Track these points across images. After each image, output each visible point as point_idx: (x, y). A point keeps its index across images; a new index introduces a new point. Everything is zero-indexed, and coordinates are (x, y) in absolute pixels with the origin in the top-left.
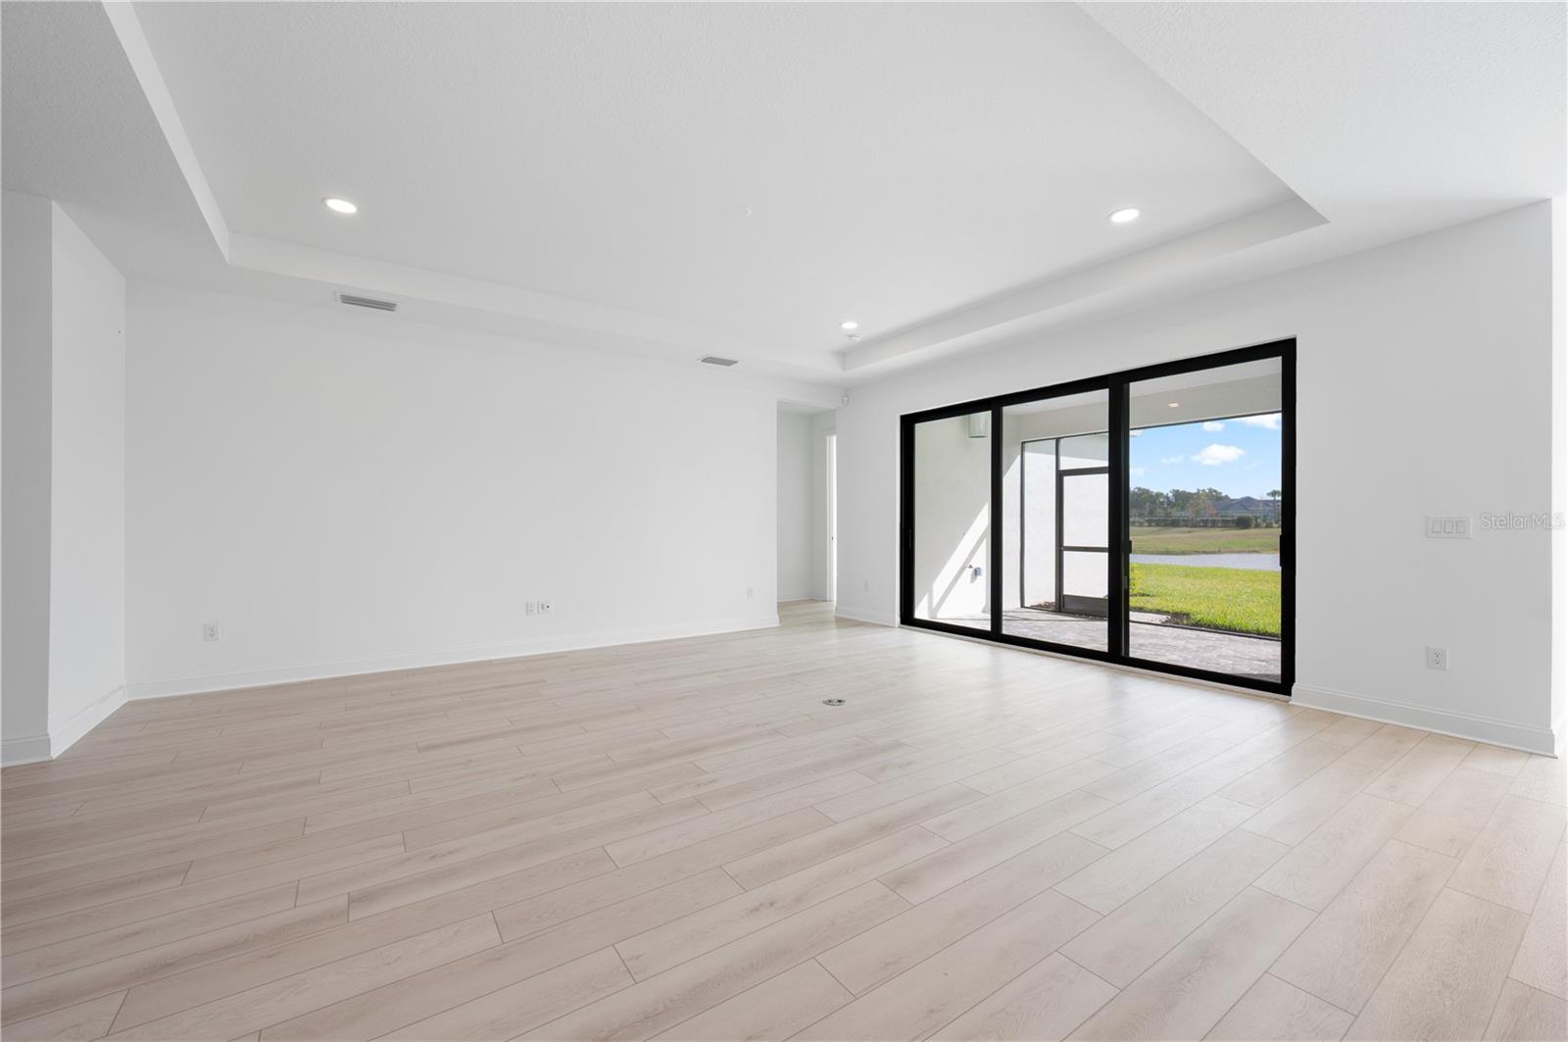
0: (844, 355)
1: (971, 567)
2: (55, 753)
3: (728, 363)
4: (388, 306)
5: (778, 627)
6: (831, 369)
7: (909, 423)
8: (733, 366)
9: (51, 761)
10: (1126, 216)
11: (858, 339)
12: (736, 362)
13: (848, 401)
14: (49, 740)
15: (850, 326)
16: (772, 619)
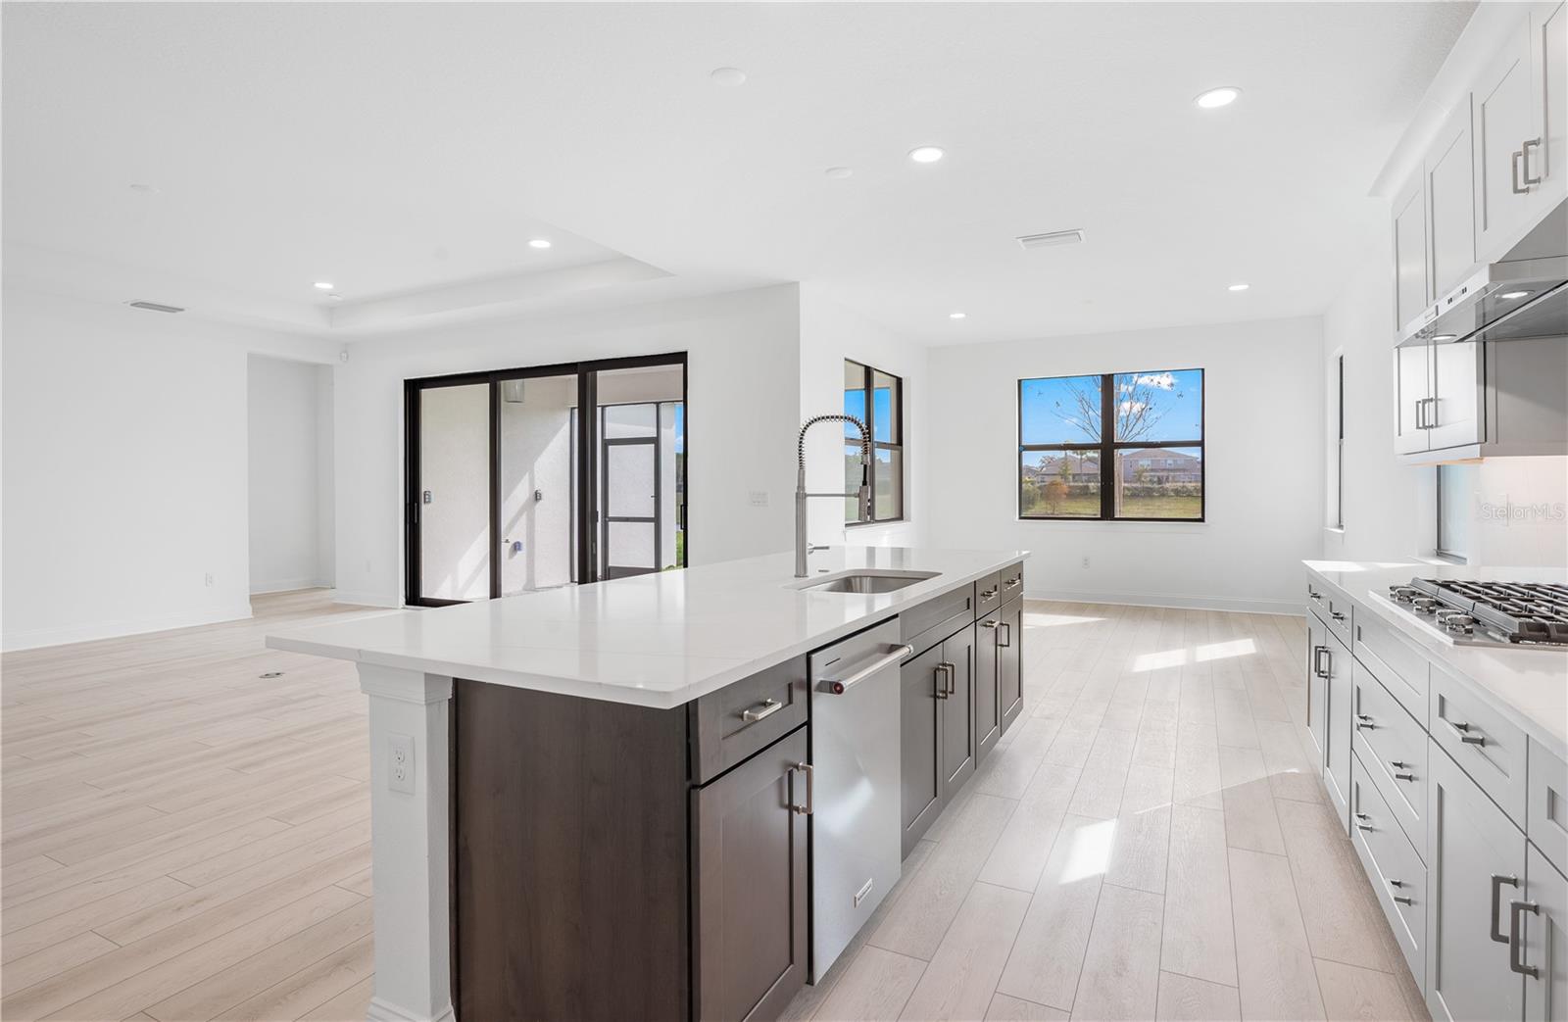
0: (331, 309)
1: (507, 541)
3: (172, 310)
5: (251, 619)
7: (413, 389)
8: (179, 314)
10: (540, 244)
11: (339, 299)
12: (180, 310)
13: (347, 357)
15: (324, 286)
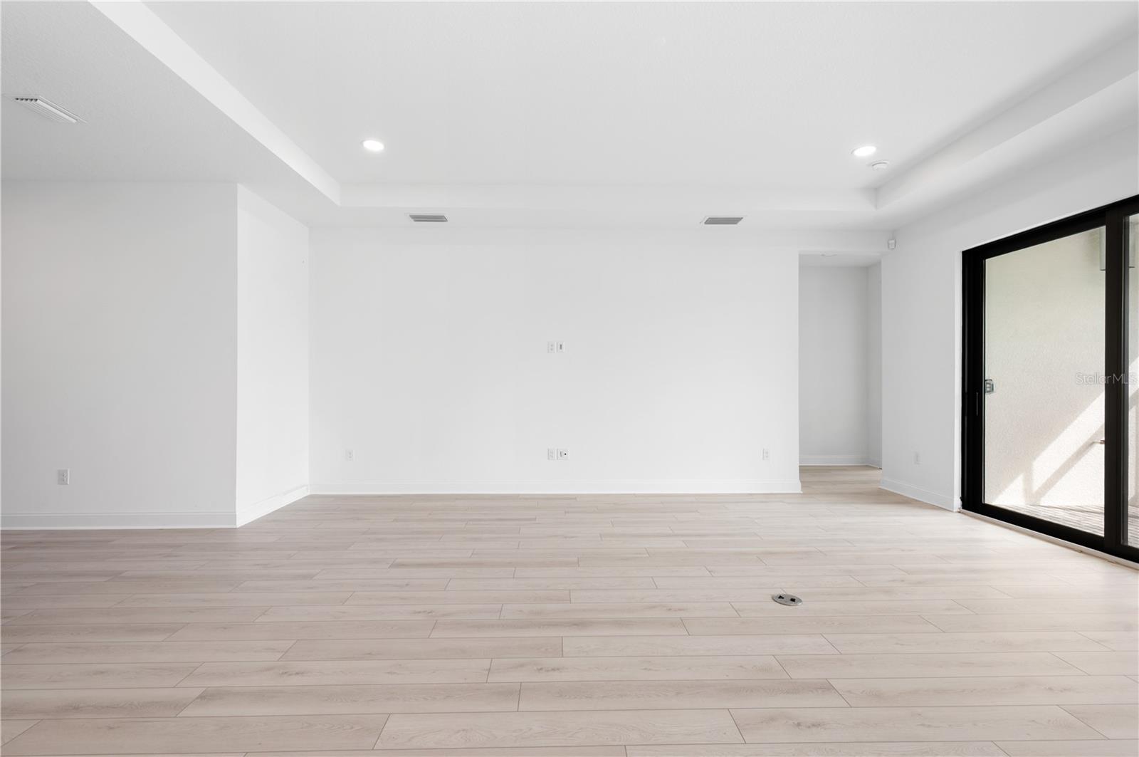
0: (876, 190)
2: (240, 523)
3: (734, 221)
4: (440, 219)
5: (800, 494)
6: (861, 210)
7: (974, 261)
8: (740, 223)
9: (235, 529)
12: (740, 219)
13: (895, 245)
14: (236, 515)
15: (865, 151)
16: (793, 484)
